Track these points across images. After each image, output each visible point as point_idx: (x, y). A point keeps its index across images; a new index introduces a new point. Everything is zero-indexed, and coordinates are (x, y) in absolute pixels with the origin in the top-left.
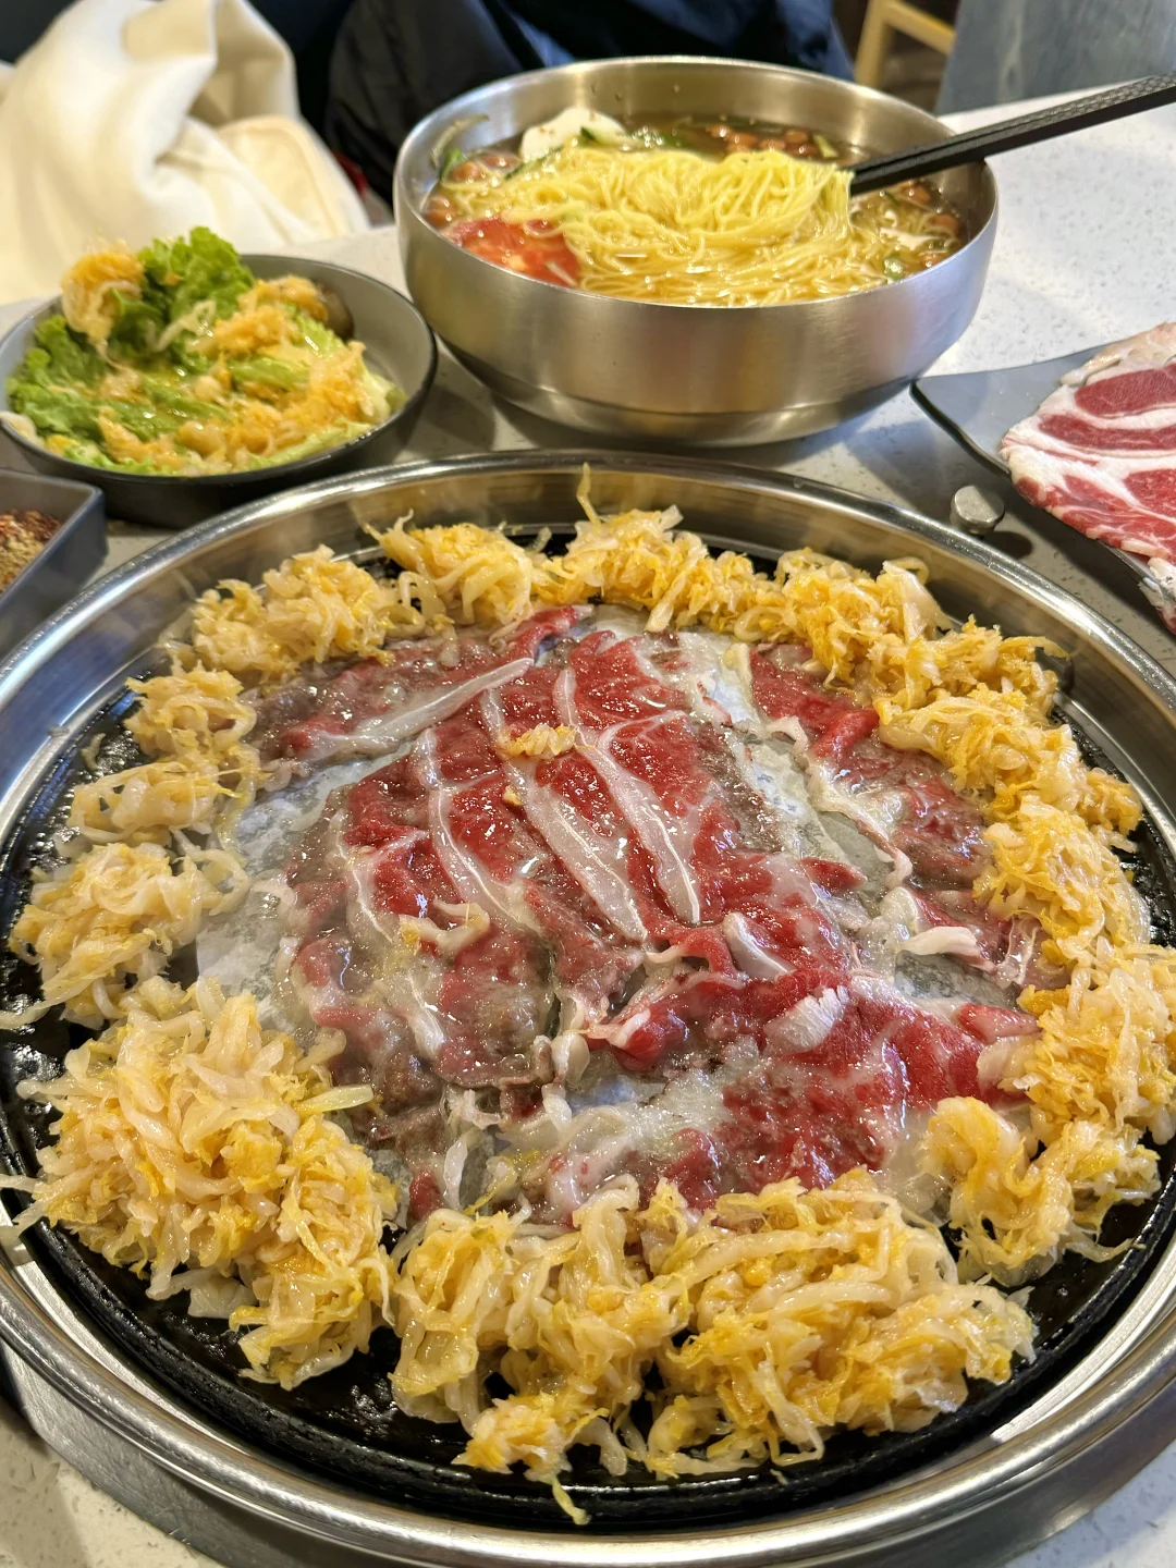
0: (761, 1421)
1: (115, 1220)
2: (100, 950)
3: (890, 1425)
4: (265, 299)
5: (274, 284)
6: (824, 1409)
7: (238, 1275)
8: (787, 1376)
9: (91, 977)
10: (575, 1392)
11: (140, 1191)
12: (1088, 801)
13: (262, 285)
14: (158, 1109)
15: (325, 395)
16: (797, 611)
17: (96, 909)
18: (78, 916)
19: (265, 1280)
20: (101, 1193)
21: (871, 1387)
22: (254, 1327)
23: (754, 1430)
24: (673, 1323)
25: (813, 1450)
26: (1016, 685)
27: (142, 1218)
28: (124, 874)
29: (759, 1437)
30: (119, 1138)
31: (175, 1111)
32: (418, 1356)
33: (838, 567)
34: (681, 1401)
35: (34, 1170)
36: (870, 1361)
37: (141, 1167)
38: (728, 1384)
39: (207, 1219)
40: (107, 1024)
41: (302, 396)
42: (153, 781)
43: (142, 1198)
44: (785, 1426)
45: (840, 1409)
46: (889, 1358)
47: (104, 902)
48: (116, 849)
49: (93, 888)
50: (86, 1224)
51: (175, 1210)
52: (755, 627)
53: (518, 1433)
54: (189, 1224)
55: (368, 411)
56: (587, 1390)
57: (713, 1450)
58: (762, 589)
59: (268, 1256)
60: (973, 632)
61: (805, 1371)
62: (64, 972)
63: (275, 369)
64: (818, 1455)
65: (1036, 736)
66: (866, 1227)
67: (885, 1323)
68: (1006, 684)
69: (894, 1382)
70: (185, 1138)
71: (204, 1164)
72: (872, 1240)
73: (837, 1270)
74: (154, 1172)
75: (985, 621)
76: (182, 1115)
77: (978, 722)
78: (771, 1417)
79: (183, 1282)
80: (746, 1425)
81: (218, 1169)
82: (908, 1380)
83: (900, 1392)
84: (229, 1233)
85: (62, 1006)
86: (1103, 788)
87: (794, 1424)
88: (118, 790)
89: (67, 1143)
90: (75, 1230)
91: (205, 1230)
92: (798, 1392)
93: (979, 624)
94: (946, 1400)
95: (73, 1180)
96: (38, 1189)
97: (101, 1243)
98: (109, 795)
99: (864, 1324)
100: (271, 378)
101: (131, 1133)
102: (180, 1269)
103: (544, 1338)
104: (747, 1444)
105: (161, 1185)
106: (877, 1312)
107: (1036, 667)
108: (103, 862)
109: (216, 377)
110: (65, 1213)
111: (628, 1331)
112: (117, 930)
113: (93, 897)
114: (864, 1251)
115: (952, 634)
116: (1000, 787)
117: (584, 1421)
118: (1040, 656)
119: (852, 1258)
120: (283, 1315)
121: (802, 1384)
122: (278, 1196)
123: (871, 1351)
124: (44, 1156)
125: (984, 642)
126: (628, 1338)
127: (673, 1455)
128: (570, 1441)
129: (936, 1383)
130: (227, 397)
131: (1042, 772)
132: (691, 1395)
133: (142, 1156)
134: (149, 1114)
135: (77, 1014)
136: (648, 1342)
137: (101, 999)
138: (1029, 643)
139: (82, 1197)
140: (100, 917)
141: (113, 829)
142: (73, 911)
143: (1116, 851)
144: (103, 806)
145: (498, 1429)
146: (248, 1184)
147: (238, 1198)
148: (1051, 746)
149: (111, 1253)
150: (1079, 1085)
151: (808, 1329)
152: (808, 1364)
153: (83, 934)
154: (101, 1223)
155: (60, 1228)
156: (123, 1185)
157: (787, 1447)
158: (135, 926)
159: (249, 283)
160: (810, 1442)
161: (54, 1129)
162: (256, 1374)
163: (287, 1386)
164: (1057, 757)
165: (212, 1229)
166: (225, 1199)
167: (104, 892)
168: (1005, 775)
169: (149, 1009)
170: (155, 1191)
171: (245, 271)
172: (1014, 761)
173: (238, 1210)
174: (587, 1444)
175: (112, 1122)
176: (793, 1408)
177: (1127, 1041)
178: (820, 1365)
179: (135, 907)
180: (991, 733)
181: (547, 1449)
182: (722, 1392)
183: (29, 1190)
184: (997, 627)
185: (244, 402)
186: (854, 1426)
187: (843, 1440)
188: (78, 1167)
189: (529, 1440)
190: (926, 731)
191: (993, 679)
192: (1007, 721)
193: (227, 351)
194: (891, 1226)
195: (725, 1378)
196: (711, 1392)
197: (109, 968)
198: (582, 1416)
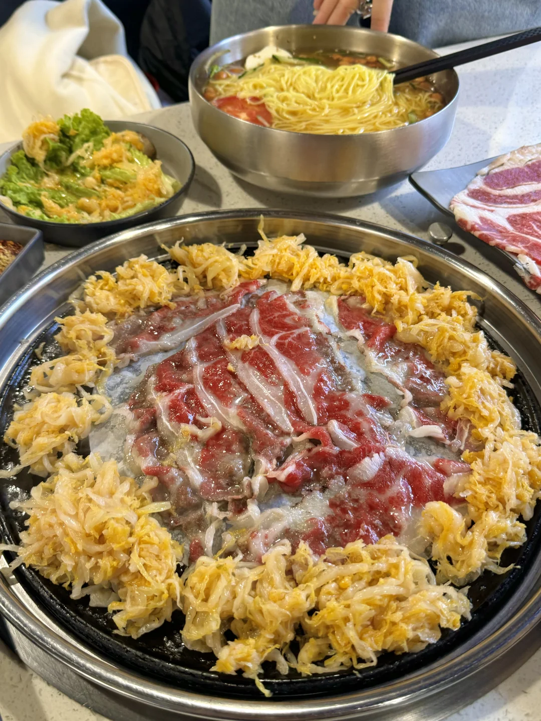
0: (349, 649)
1: (55, 563)
2: (46, 441)
3: (406, 650)
4: (116, 141)
5: (119, 134)
6: (376, 642)
7: (112, 588)
8: (359, 628)
9: (42, 453)
10: (264, 637)
11: (66, 550)
12: (492, 365)
13: (114, 135)
14: (73, 513)
15: (144, 185)
16: (359, 281)
17: (44, 423)
18: (35, 427)
19: (124, 590)
20: (48, 552)
21: (398, 633)
22: (119, 611)
23: (345, 653)
24: (308, 605)
25: (372, 661)
26: (459, 313)
27: (67, 563)
28: (56, 406)
29: (348, 656)
30: (56, 527)
31: (81, 514)
32: (194, 622)
33: (377, 260)
34: (312, 640)
35: (18, 541)
36: (397, 620)
37: (66, 539)
38: (333, 633)
39: (97, 563)
40: (49, 475)
41: (134, 186)
42: (67, 364)
43: (67, 553)
44: (359, 651)
45: (384, 643)
46: (405, 620)
47: (47, 420)
48: (52, 396)
49: (42, 413)
50: (42, 566)
51: (82, 559)
52: (340, 288)
53: (239, 656)
54: (89, 565)
55: (164, 192)
56: (270, 636)
57: (327, 663)
58: (343, 271)
59: (125, 579)
60: (439, 289)
61: (367, 626)
62: (29, 452)
63: (121, 173)
64: (374, 664)
65: (467, 336)
66: (393, 560)
67: (403, 604)
68: (454, 313)
69: (408, 630)
70: (86, 526)
71: (95, 538)
72: (396, 566)
73: (381, 580)
74: (73, 542)
75: (444, 284)
76: (85, 517)
77: (442, 331)
78: (353, 647)
79: (87, 591)
80: (341, 651)
81: (101, 540)
82: (414, 629)
83: (410, 635)
84: (107, 569)
85: (29, 467)
86: (499, 359)
87: (364, 650)
88: (52, 368)
89: (33, 529)
90: (37, 568)
91: (96, 567)
92: (365, 636)
93: (441, 285)
94: (431, 638)
95: (36, 546)
96: (20, 550)
97: (49, 574)
98: (48, 371)
99: (394, 605)
100: (119, 177)
101: (62, 524)
102: (85, 585)
103: (250, 613)
104: (343, 659)
105: (76, 548)
106: (400, 599)
107: (467, 305)
108: (46, 401)
109: (94, 177)
110: (33, 561)
111: (287, 609)
112: (53, 432)
113: (42, 417)
114: (393, 571)
115: (429, 290)
116: (452, 360)
117: (269, 650)
118: (469, 300)
119: (387, 575)
120: (133, 605)
121: (366, 632)
122: (129, 552)
123: (398, 616)
124: (22, 535)
125: (444, 293)
126: (288, 613)
127: (309, 665)
128: (262, 659)
129: (427, 630)
130: (99, 186)
131: (470, 352)
132: (317, 638)
133: (67, 535)
134: (70, 515)
135: (36, 470)
136: (297, 614)
137: (46, 463)
138: (464, 294)
139: (40, 554)
140: (45, 426)
141: (50, 386)
142: (33, 424)
143: (504, 388)
144: (45, 375)
145: (230, 655)
146: (115, 547)
147: (111, 553)
148: (475, 340)
149: (54, 578)
150: (489, 495)
151: (369, 607)
152: (369, 623)
153: (38, 434)
154: (49, 565)
155: (30, 568)
156: (58, 548)
157: (360, 660)
158: (62, 430)
159: (108, 134)
160: (371, 658)
161: (27, 523)
162: (121, 632)
163: (135, 637)
164: (477, 346)
165: (99, 567)
166: (105, 553)
167: (47, 415)
168: (454, 354)
169: (69, 468)
170: (73, 551)
171: (106, 128)
172: (459, 348)
173: (111, 558)
174: (270, 661)
175: (53, 520)
176: (363, 643)
177: (510, 475)
178: (375, 623)
179: (62, 421)
180: (447, 335)
181: (252, 663)
182: (331, 637)
183: (15, 551)
184: (449, 287)
185: (107, 188)
186: (390, 650)
187: (385, 656)
188: (38, 540)
189: (244, 659)
190: (418, 334)
191: (448, 310)
192: (454, 330)
193: (99, 165)
194: (405, 559)
195: (332, 630)
196: (326, 637)
197: (49, 449)
198: (267, 648)
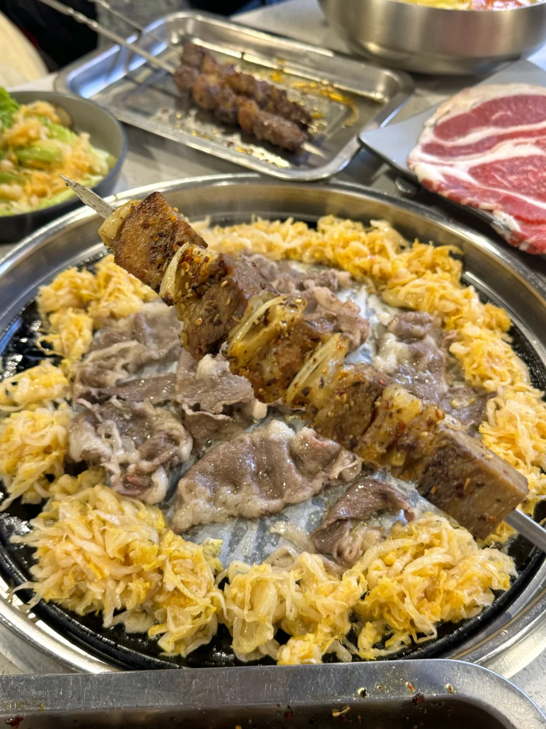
0: (408, 626)
1: (79, 595)
2: (32, 467)
3: (465, 616)
4: (28, 115)
5: (30, 107)
6: (433, 613)
7: (145, 611)
8: (416, 601)
9: (31, 481)
10: (321, 631)
11: (90, 577)
12: (488, 320)
13: (24, 108)
14: (91, 537)
15: (74, 163)
16: (333, 250)
17: (24, 445)
18: (15, 451)
19: (161, 610)
20: (69, 582)
21: (455, 600)
22: (162, 635)
23: (404, 631)
24: (360, 591)
25: (432, 634)
26: (444, 270)
27: (95, 591)
28: (34, 425)
29: (408, 633)
30: (74, 554)
31: (99, 537)
32: (242, 633)
33: (348, 222)
34: (369, 625)
35: (30, 577)
36: (451, 589)
37: (90, 566)
38: (389, 612)
39: (127, 586)
40: (44, 501)
41: (61, 165)
42: (33, 379)
43: (91, 581)
44: (419, 625)
45: (442, 613)
46: (461, 585)
47: (28, 441)
48: (25, 414)
49: (21, 436)
50: (64, 598)
51: (110, 584)
52: (312, 256)
53: (302, 654)
54: (119, 590)
55: (98, 169)
56: (327, 630)
57: (388, 643)
58: (313, 237)
59: (160, 599)
60: (418, 247)
61: (423, 598)
62: (16, 480)
63: (42, 152)
64: (435, 636)
65: (458, 293)
66: (435, 531)
67: (452, 572)
68: (438, 269)
69: (464, 596)
70: (109, 550)
71: (121, 561)
72: (438, 536)
73: (426, 551)
74: (97, 567)
75: (424, 240)
76: (104, 539)
77: (430, 290)
78: (412, 622)
79: (120, 618)
80: (401, 628)
81: (127, 561)
82: (470, 595)
83: (467, 601)
84: (139, 592)
85: (19, 499)
86: (493, 312)
87: (424, 623)
88: (14, 384)
89: (45, 561)
90: (60, 602)
91: (127, 592)
92: (423, 609)
93: (421, 242)
94: (486, 601)
95: (53, 579)
96: (36, 587)
97: (75, 606)
98: (10, 388)
99: (444, 574)
100: (41, 157)
101: (80, 550)
102: (116, 613)
103: (302, 610)
104: (404, 638)
105: (102, 573)
106: (447, 567)
107: (451, 260)
108: (22, 422)
109: (10, 159)
110: (53, 595)
111: (342, 600)
112: (37, 455)
113: (22, 440)
114: (436, 542)
115: (408, 249)
116: (446, 320)
117: (330, 642)
118: (451, 254)
119: (430, 546)
120: (177, 626)
121: (422, 606)
122: (160, 571)
123: (451, 585)
124: (33, 570)
125: (429, 251)
126: (344, 604)
127: (372, 650)
128: (324, 653)
129: (482, 594)
130: (18, 170)
131: (465, 309)
132: (372, 620)
133: (88, 561)
134: (85, 539)
135: (29, 499)
136: (352, 603)
137: (39, 489)
138: (446, 249)
139: (60, 587)
140: (27, 449)
141: (15, 404)
142: (13, 448)
143: (503, 340)
144: (7, 392)
145: (292, 654)
146: (146, 567)
147: (140, 574)
148: (467, 296)
149: (80, 610)
151: (422, 579)
152: (423, 595)
153: (20, 458)
154: (71, 597)
155: (51, 603)
156: (81, 576)
157: (421, 635)
158: (47, 451)
159: (17, 108)
160: (431, 631)
161: (35, 556)
162: (171, 655)
163: (184, 655)
164: (470, 302)
165: (131, 591)
166: (134, 576)
167: (26, 436)
168: (448, 314)
169: (67, 492)
170: (99, 577)
171: (13, 102)
172: (451, 307)
173: (142, 580)
174: (330, 652)
175: (70, 547)
176: (421, 616)
177: (521, 427)
178: (429, 595)
179: (46, 442)
180: (438, 295)
181: (315, 658)
182: (387, 616)
183: (31, 587)
184: (431, 243)
185: (29, 171)
186: (448, 619)
187: (444, 627)
188: (53, 572)
189: (307, 656)
190: (406, 298)
191: (433, 267)
192: (444, 288)
193: (13, 145)
194: (446, 529)
195: (386, 609)
196: (381, 616)
197: (39, 474)
198: (327, 641)
